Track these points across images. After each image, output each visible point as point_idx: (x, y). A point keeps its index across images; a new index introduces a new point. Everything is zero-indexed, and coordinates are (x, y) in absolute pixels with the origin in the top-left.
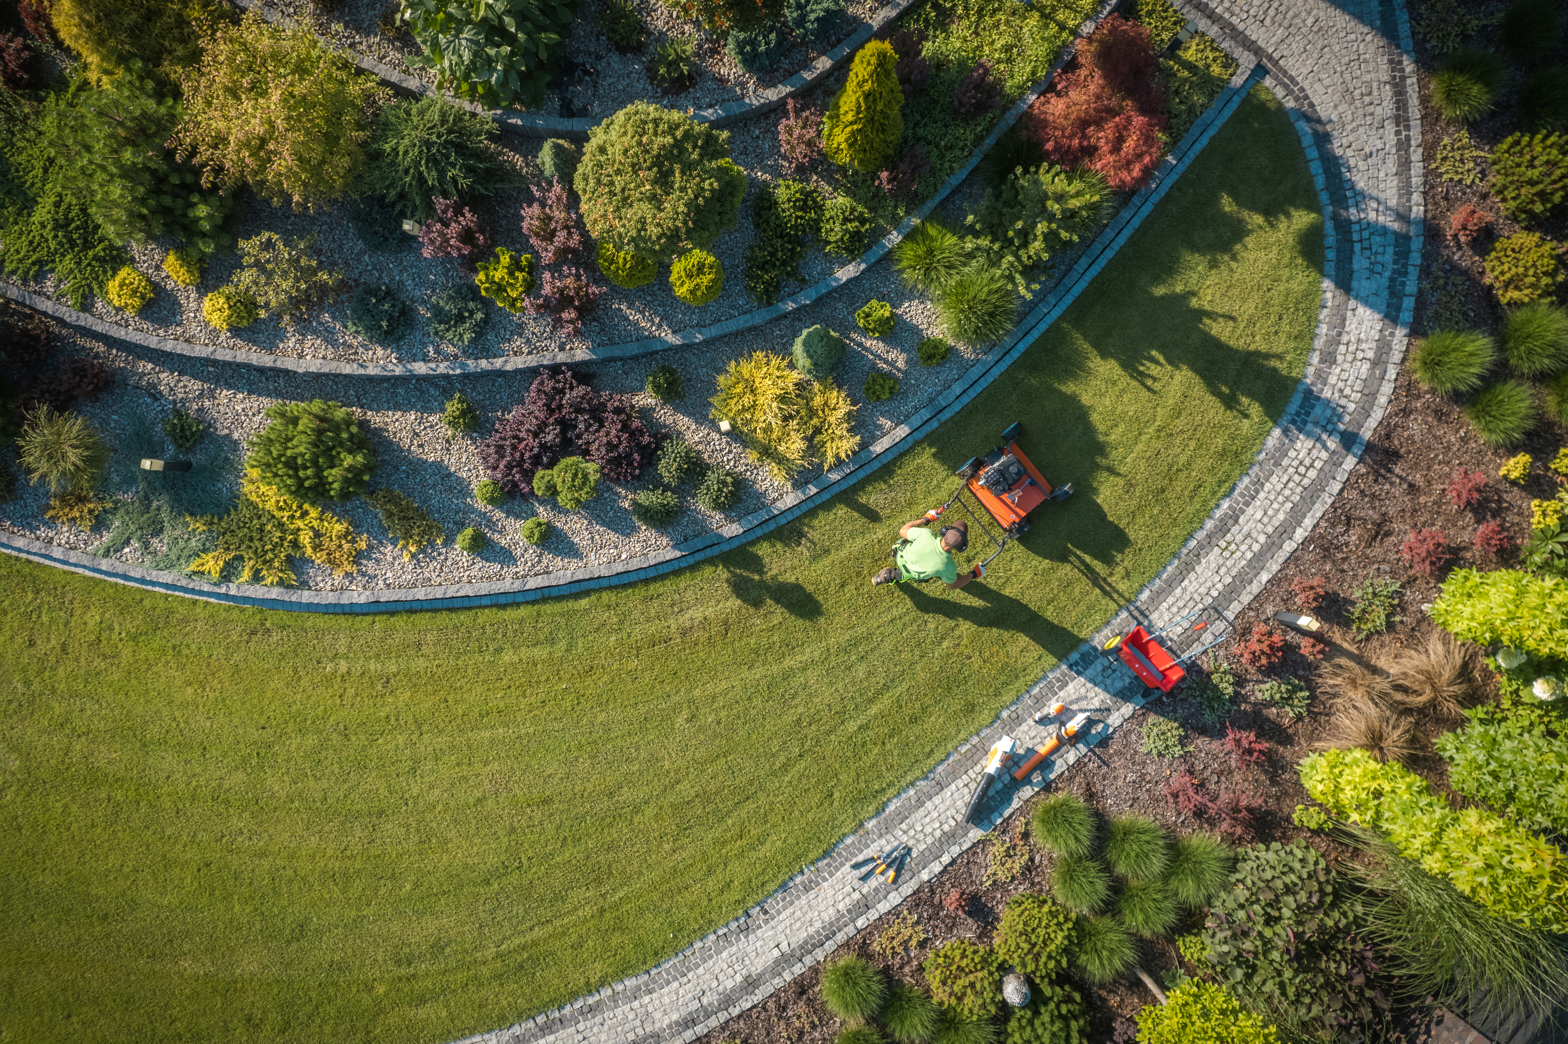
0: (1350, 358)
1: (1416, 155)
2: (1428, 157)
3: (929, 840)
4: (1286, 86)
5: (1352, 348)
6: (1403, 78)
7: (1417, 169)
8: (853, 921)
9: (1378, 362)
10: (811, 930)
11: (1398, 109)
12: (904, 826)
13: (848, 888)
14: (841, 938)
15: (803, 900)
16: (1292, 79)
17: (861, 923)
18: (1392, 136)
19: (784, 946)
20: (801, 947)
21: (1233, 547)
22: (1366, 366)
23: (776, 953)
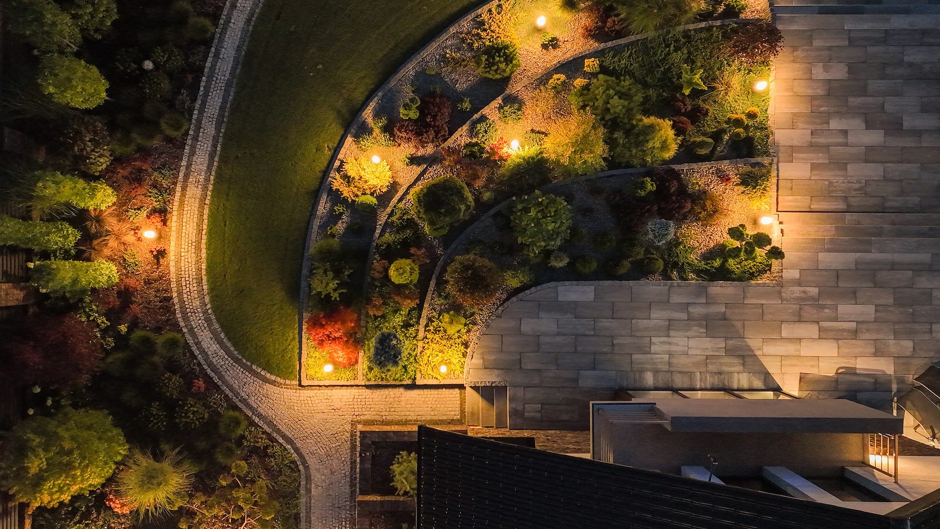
0: (201, 325)
1: (230, 395)
2: (227, 396)
3: (212, 90)
4: (287, 385)
5: (203, 328)
6: (253, 413)
7: (228, 392)
8: (216, 49)
9: (191, 330)
10: (227, 36)
11: (247, 403)
12: (223, 88)
13: (225, 56)
14: (216, 41)
15: (237, 43)
16: (288, 388)
17: (213, 49)
18: (243, 395)
19: (232, 25)
20: (227, 28)
21: (190, 245)
22: (194, 326)
23: (233, 21)
